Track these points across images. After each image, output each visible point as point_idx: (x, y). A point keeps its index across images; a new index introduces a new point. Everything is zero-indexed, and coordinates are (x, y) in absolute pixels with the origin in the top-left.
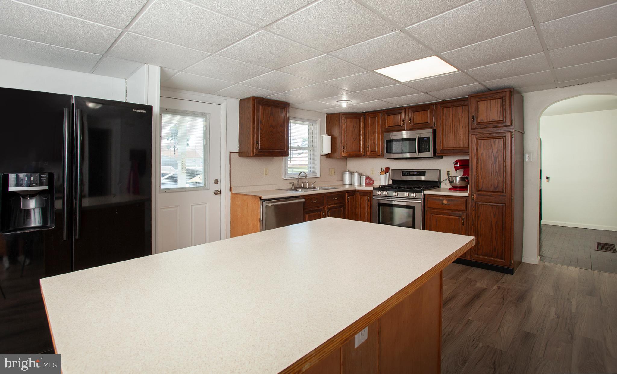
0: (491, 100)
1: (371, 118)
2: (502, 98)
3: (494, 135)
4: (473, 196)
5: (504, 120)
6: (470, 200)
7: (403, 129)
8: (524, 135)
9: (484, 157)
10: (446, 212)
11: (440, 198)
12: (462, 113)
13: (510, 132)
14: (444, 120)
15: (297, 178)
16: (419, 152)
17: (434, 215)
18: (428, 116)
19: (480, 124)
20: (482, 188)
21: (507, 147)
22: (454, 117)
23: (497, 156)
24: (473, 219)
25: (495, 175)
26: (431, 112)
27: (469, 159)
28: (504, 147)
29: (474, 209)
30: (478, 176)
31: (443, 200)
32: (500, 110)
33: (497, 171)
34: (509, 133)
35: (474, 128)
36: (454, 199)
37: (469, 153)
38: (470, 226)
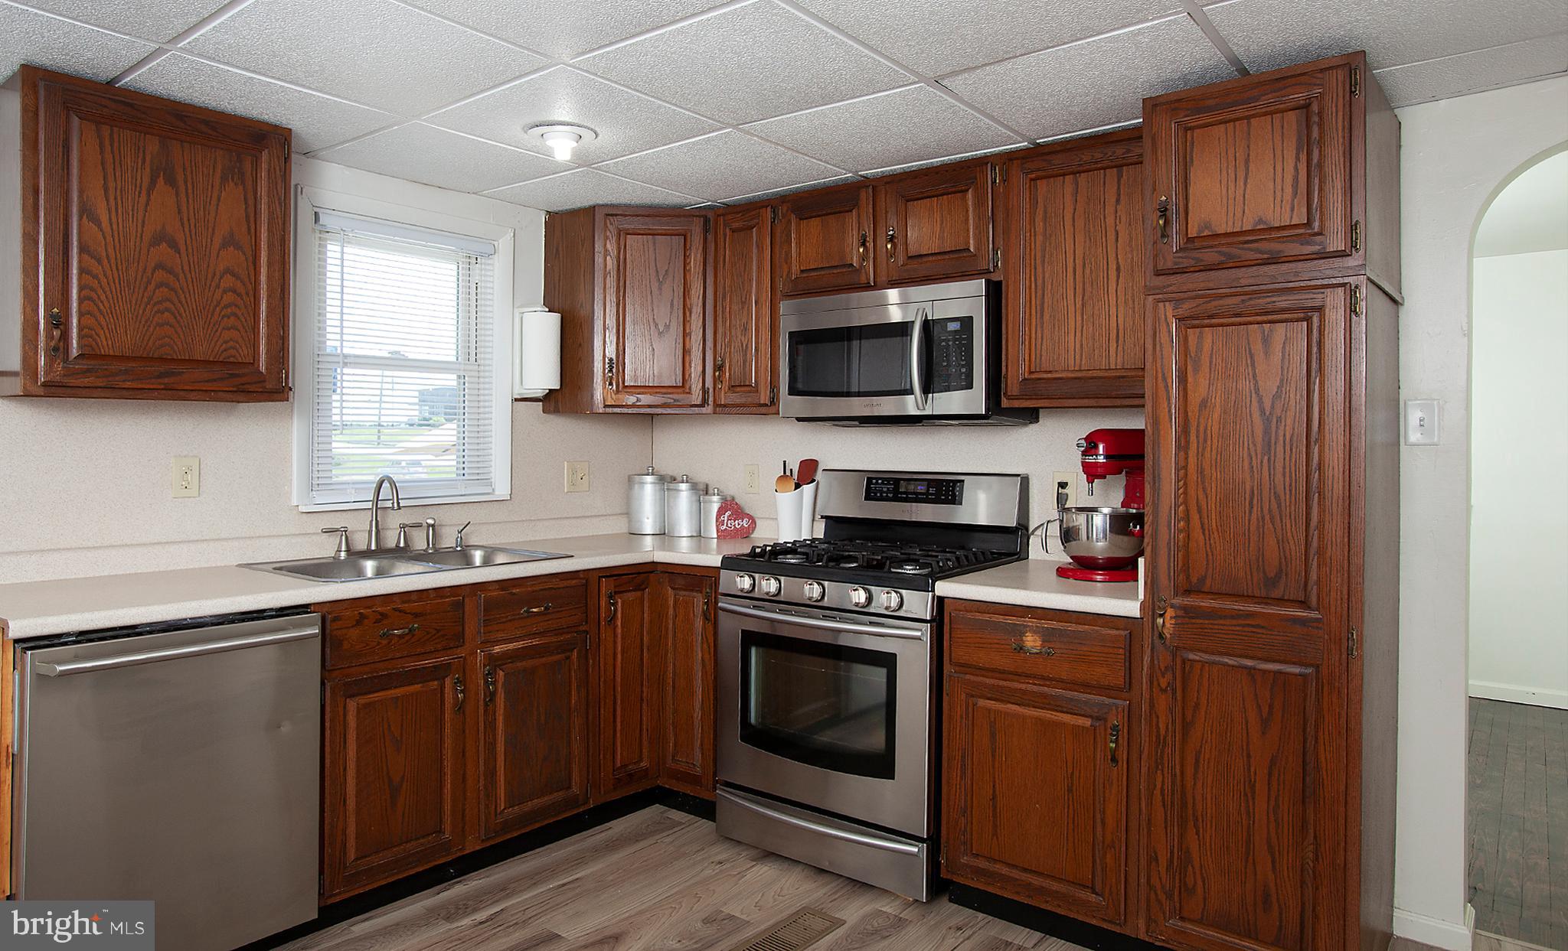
0: (1248, 118)
1: (733, 231)
2: (1307, 106)
3: (1262, 302)
4: (1161, 616)
5: (1316, 224)
6: (1147, 633)
7: (863, 280)
8: (1403, 312)
9: (1216, 416)
10: (1035, 688)
11: (1011, 620)
12: (1118, 201)
13: (1344, 285)
14: (1040, 238)
15: (369, 505)
16: (927, 389)
17: (982, 702)
18: (967, 220)
19: (1197, 244)
20: (1202, 580)
21: (1328, 363)
22: (1080, 223)
23: (1278, 411)
24: (1158, 736)
25: (1270, 511)
26: (980, 203)
27: (1144, 428)
28: (1314, 365)
29: (1163, 683)
30: (1187, 518)
31: (1019, 631)
32: (1296, 169)
33: (1280, 489)
34: (1340, 290)
35: (1169, 265)
36: (1072, 627)
37: (1143, 396)
38: (1144, 770)
